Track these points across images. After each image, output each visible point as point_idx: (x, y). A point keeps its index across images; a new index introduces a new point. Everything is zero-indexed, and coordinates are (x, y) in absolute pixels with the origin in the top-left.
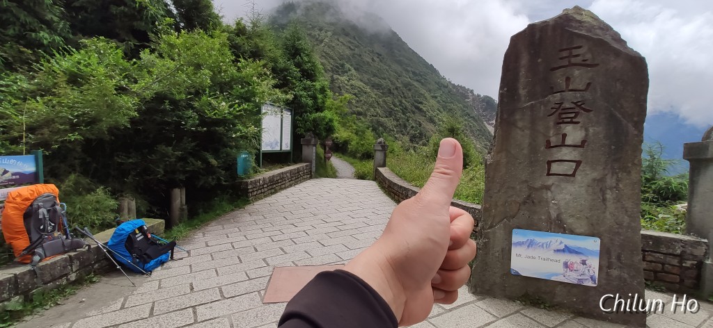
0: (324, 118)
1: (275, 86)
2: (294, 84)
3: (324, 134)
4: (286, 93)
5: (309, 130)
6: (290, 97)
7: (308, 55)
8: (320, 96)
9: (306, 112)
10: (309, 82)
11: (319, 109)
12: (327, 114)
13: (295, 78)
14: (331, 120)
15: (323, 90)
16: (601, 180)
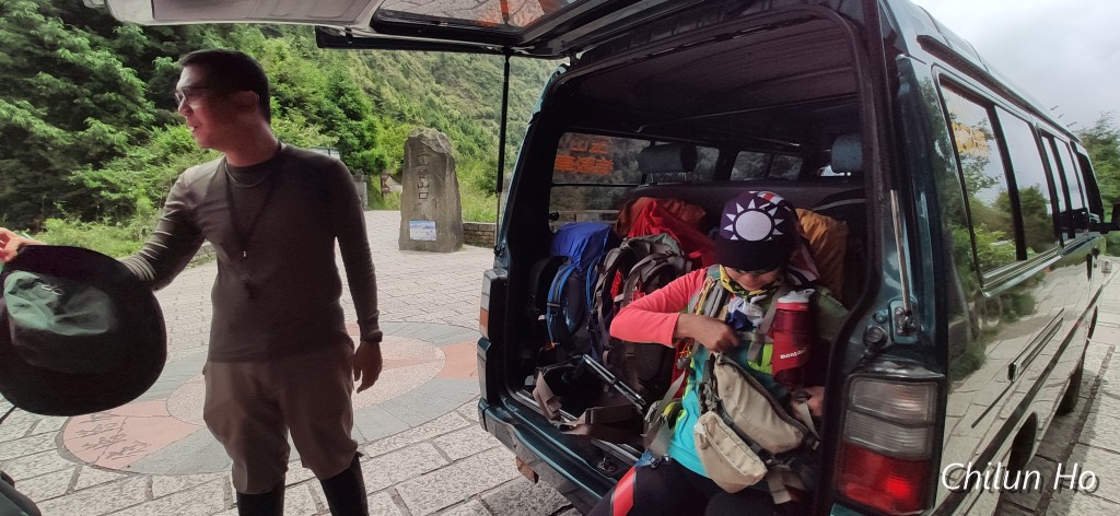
0: (372, 156)
1: (321, 132)
2: (339, 126)
3: (375, 169)
4: (332, 135)
5: (359, 167)
6: (336, 139)
7: (352, 95)
8: (367, 134)
9: (354, 150)
10: (354, 122)
11: (368, 146)
12: (375, 152)
13: (341, 120)
14: (382, 156)
15: (371, 128)
16: (435, 200)
